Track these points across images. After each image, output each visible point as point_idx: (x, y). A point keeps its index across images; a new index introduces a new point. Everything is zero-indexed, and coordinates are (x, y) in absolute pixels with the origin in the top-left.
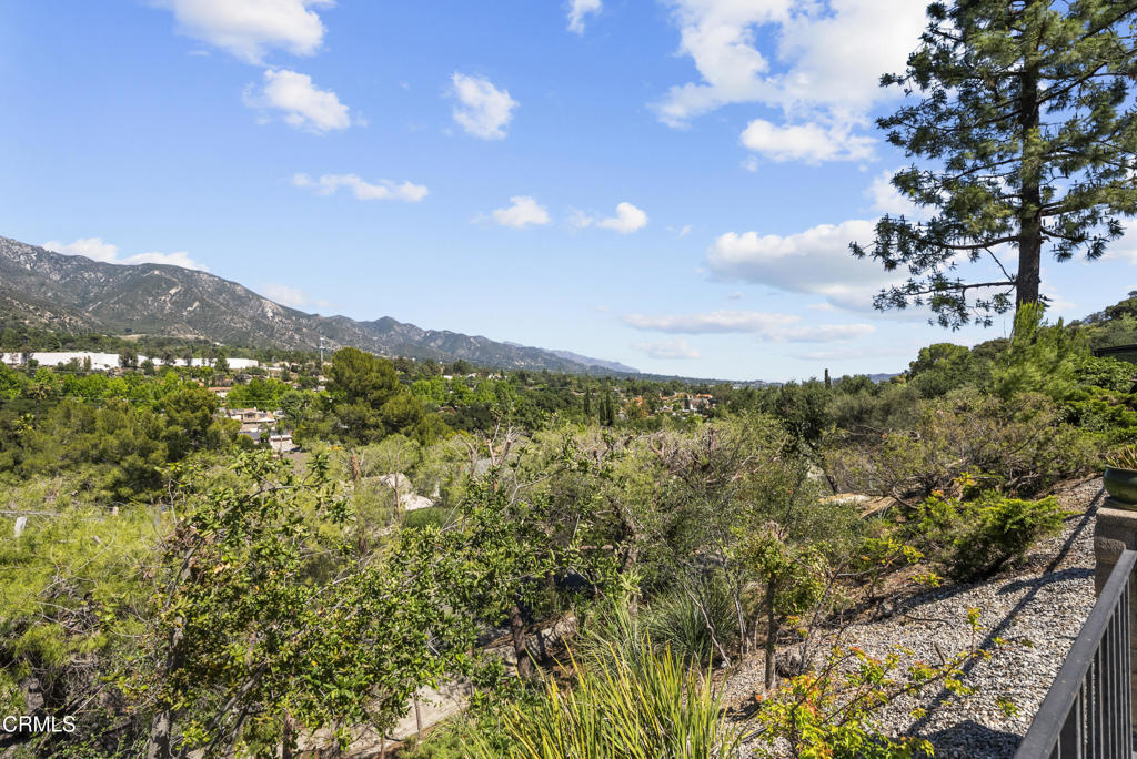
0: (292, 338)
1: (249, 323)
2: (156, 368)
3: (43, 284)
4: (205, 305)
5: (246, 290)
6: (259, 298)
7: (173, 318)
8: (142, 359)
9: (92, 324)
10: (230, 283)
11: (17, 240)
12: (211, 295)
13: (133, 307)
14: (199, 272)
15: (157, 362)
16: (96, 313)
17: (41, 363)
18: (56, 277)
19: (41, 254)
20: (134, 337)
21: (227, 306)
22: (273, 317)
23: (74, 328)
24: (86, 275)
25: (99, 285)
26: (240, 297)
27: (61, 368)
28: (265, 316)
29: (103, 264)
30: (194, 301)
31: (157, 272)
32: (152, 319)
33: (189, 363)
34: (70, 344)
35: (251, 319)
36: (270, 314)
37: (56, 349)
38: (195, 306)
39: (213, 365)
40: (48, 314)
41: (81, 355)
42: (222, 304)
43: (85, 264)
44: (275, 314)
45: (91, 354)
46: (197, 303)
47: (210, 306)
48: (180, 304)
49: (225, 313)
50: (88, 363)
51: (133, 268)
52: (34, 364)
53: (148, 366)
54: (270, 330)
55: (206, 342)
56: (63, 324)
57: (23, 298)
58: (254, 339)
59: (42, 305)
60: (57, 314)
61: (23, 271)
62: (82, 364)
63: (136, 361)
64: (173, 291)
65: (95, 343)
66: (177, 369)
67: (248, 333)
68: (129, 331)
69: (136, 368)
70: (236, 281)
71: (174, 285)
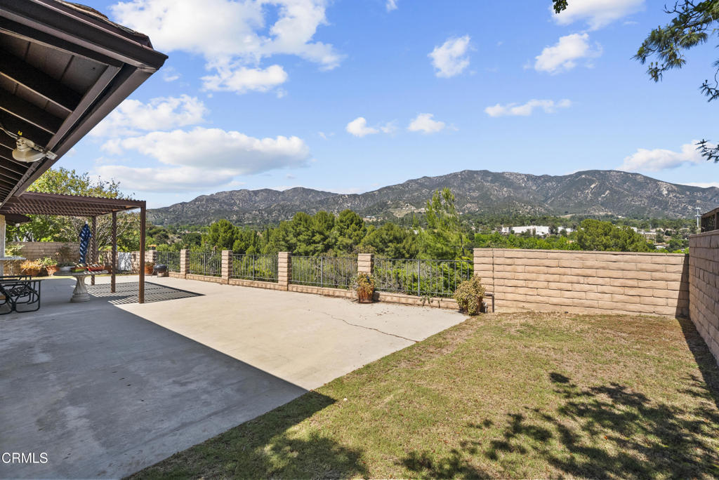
1: (646, 201)
2: (568, 234)
3: (528, 193)
4: (613, 192)
5: (645, 178)
6: (656, 181)
7: (592, 203)
8: (560, 229)
9: (548, 210)
11: (520, 172)
12: (618, 185)
13: (569, 198)
14: (610, 171)
15: (569, 230)
16: (551, 204)
17: (515, 232)
18: (534, 188)
19: (529, 177)
20: (568, 216)
21: (629, 190)
22: (668, 194)
23: (540, 214)
24: (547, 184)
25: (554, 189)
26: (640, 183)
27: (523, 234)
28: (660, 194)
29: (555, 177)
30: (606, 190)
31: (583, 176)
32: (580, 204)
34: (533, 222)
35: (648, 198)
36: (665, 192)
37: (523, 224)
38: (606, 193)
40: (529, 207)
41: (531, 228)
42: (626, 190)
43: (547, 178)
44: (669, 191)
45: (536, 227)
46: (608, 191)
47: (616, 192)
48: (596, 194)
49: (627, 195)
50: (534, 231)
51: (571, 176)
52: (513, 232)
53: (563, 233)
54: (664, 204)
55: (612, 216)
56: (535, 212)
57: (520, 201)
58: (649, 212)
59: (528, 203)
60: (533, 207)
61: (520, 188)
62: (532, 231)
63: (557, 230)
64: (593, 186)
65: (543, 221)
67: (644, 209)
68: (566, 213)
69: (557, 234)
70: (638, 172)
71: (593, 182)
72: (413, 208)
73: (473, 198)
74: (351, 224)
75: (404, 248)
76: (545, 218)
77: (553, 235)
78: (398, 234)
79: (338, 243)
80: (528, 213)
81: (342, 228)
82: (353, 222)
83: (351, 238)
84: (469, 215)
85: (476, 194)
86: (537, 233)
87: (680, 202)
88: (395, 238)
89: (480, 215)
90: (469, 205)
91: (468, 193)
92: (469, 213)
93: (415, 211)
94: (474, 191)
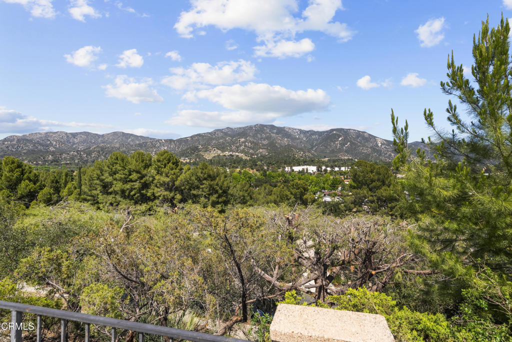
0: (390, 155)
1: (370, 149)
2: (328, 171)
3: (301, 142)
4: (352, 143)
5: (369, 134)
6: (375, 137)
7: (340, 150)
8: (324, 168)
9: (314, 155)
10: (362, 132)
11: (295, 128)
12: (354, 139)
13: (327, 147)
14: (350, 129)
15: (329, 169)
16: (315, 151)
18: (305, 139)
19: (301, 131)
20: (326, 159)
21: (360, 143)
22: (381, 146)
23: (309, 157)
24: (313, 137)
25: (317, 140)
26: (366, 138)
27: (299, 172)
28: (378, 146)
29: (318, 132)
31: (335, 132)
32: (333, 152)
33: (340, 169)
34: (305, 163)
35: (371, 148)
36: (380, 145)
37: (299, 165)
39: (349, 170)
40: (302, 153)
41: (305, 167)
42: (359, 142)
43: (312, 133)
44: (382, 144)
45: (308, 167)
46: (349, 143)
48: (343, 144)
49: (359, 146)
50: (307, 169)
51: (327, 132)
52: (293, 171)
53: (326, 171)
54: (379, 152)
55: (352, 159)
56: (306, 156)
57: (296, 148)
59: (301, 149)
60: (304, 152)
61: (296, 138)
62: (305, 170)
63: (322, 169)
64: (340, 139)
65: (311, 162)
66: (335, 172)
67: (369, 155)
68: (325, 157)
69: (321, 171)
70: (365, 131)
71: (340, 136)
72: (219, 152)
73: (264, 145)
74: (168, 163)
75: (217, 185)
76: (313, 161)
77: (320, 172)
78: (211, 173)
79: (155, 182)
80: (301, 157)
81: (159, 167)
82: (170, 161)
83: (168, 177)
84: (261, 158)
85: (265, 142)
86: (309, 171)
87: (388, 151)
88: (209, 176)
89: (269, 158)
90: (261, 150)
91: (260, 141)
92: (261, 156)
93: (221, 154)
94: (264, 140)
